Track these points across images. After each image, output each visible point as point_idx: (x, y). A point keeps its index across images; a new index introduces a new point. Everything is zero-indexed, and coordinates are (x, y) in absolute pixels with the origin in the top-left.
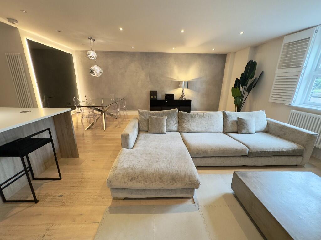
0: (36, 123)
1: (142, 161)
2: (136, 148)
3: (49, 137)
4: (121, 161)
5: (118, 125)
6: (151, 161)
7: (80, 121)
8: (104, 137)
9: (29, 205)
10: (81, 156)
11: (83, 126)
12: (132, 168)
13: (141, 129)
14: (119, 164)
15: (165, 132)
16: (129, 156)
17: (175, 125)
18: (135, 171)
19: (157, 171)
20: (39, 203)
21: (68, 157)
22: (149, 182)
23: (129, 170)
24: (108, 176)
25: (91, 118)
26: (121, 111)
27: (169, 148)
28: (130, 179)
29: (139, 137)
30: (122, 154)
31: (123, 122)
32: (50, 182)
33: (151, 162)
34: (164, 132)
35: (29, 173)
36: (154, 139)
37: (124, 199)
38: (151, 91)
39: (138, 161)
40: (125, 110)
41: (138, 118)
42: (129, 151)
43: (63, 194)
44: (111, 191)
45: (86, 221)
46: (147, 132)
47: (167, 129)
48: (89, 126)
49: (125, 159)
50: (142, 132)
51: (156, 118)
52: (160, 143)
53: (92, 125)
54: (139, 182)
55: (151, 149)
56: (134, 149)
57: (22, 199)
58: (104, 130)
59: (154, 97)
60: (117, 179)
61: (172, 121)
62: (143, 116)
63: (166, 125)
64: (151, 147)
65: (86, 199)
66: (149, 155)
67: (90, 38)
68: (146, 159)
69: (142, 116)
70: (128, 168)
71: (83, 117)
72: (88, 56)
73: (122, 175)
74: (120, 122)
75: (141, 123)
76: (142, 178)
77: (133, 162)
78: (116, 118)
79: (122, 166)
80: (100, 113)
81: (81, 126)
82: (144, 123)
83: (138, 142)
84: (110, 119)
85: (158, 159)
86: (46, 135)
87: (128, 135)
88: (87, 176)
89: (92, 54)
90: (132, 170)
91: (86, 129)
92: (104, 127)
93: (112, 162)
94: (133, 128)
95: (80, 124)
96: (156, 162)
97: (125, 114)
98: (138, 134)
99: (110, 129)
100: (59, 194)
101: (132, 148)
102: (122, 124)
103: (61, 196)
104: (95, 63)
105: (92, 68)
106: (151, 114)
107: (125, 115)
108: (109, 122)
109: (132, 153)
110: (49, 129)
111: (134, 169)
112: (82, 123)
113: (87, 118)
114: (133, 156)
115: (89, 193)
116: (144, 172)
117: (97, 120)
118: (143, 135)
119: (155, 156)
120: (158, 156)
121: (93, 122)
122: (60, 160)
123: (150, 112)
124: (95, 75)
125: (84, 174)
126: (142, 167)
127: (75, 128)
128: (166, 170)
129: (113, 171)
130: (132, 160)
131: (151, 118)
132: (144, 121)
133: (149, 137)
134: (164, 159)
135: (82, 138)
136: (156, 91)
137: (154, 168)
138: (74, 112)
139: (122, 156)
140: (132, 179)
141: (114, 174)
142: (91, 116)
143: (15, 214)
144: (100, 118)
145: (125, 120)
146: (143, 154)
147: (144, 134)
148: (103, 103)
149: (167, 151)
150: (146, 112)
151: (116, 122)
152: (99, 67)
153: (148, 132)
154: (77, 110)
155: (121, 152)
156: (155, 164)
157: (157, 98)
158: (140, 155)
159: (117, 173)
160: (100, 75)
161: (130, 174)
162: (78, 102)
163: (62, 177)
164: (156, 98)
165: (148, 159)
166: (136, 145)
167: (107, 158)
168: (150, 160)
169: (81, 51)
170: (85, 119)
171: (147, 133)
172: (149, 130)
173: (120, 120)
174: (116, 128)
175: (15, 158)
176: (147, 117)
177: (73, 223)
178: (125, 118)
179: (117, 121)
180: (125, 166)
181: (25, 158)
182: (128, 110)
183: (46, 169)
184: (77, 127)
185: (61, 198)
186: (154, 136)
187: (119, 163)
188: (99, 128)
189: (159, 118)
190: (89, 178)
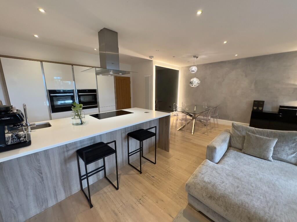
0: (150, 122)
1: (226, 184)
2: (222, 165)
3: (155, 132)
4: (203, 172)
5: (205, 132)
6: (239, 189)
7: (175, 122)
8: (191, 141)
9: (138, 173)
10: (171, 152)
11: (176, 127)
12: (213, 186)
13: (232, 144)
14: (200, 175)
15: (271, 159)
16: (212, 171)
17: (292, 154)
18: (216, 191)
19: (245, 206)
20: (142, 174)
21: (162, 149)
22: (231, 213)
23: (210, 186)
24: (188, 179)
25: (183, 122)
26: (212, 119)
27: (273, 185)
28: (208, 196)
29: (228, 154)
30: (205, 166)
31: (212, 131)
32: (149, 162)
33: (239, 191)
34: (268, 158)
35: (141, 151)
36: (249, 162)
37: (198, 212)
38: (255, 101)
39: (221, 180)
40: (215, 118)
41: (231, 132)
42: (213, 165)
43: (155, 176)
44: (188, 196)
45: (164, 209)
46: (240, 150)
47: (275, 156)
48: (181, 127)
49: (207, 171)
50: (233, 149)
51: (257, 138)
52: (257, 172)
53: (183, 127)
54: (219, 205)
55: (241, 174)
56: (219, 166)
57: (135, 167)
58: (192, 134)
59: (258, 108)
60: (195, 188)
61: (287, 148)
62: (238, 131)
63: (274, 150)
64: (242, 171)
65: (168, 190)
66: (237, 181)
67: (194, 57)
68: (232, 184)
69: (236, 131)
70: (208, 183)
71: (177, 120)
72: (190, 71)
73: (201, 187)
74: (209, 130)
75: (234, 138)
76: (223, 203)
77: (215, 179)
78: (205, 125)
79: (202, 178)
80: (191, 118)
81: (175, 126)
82: (237, 139)
83: (226, 159)
84: (199, 125)
85: (251, 191)
86: (153, 130)
87: (215, 148)
88: (172, 171)
89: (194, 69)
90: (213, 188)
91: (178, 130)
92: (193, 131)
93: (194, 167)
94: (222, 142)
95: (174, 125)
96: (246, 194)
97: (216, 122)
98: (228, 149)
99: (198, 134)
100: (153, 175)
101: (217, 163)
102: (211, 132)
103: (153, 177)
104: (195, 76)
105: (191, 80)
106: (249, 131)
107: (214, 124)
108: (197, 128)
109: (215, 169)
110: (156, 127)
111: (215, 187)
112: (176, 125)
113: (180, 121)
114: (217, 172)
115: (171, 186)
116: (226, 197)
117: (188, 123)
118: (233, 153)
119: (246, 186)
120: (251, 187)
121: (184, 125)
122: (158, 149)
123: (248, 128)
124: (193, 86)
125: (170, 167)
126: (225, 191)
127: (170, 127)
128: (262, 213)
129: (194, 178)
130: (215, 177)
131: (249, 135)
132: (238, 137)
133: (243, 158)
134: (261, 196)
135: (173, 137)
136: (263, 102)
137: (242, 200)
138: (172, 114)
139: (204, 167)
140: (210, 197)
141: (193, 181)
142: (184, 120)
143: (131, 174)
144: (191, 122)
145: (214, 128)
146: (230, 176)
147: (236, 152)
148: (195, 110)
149: (269, 187)
150: (242, 127)
151: (204, 129)
152: (197, 79)
153: (242, 151)
154: (174, 113)
155: (204, 163)
156: (244, 196)
157: (264, 110)
158: (225, 175)
159: (197, 182)
160: (198, 85)
161: (209, 190)
162: (176, 107)
163: (156, 163)
164: (262, 109)
165: (236, 184)
166: (223, 161)
167: (190, 162)
168: (238, 187)
169: (186, 67)
170: (179, 121)
171: (240, 152)
172: (243, 148)
173: (208, 128)
174: (204, 135)
175: (137, 140)
176: (244, 133)
177: (156, 203)
178: (215, 126)
179: (206, 128)
180: (206, 179)
181: (141, 142)
182: (219, 119)
183: (149, 152)
184: (172, 126)
185: (153, 178)
186: (250, 159)
187: (200, 173)
188: (188, 131)
189: (262, 139)
190: (173, 173)
